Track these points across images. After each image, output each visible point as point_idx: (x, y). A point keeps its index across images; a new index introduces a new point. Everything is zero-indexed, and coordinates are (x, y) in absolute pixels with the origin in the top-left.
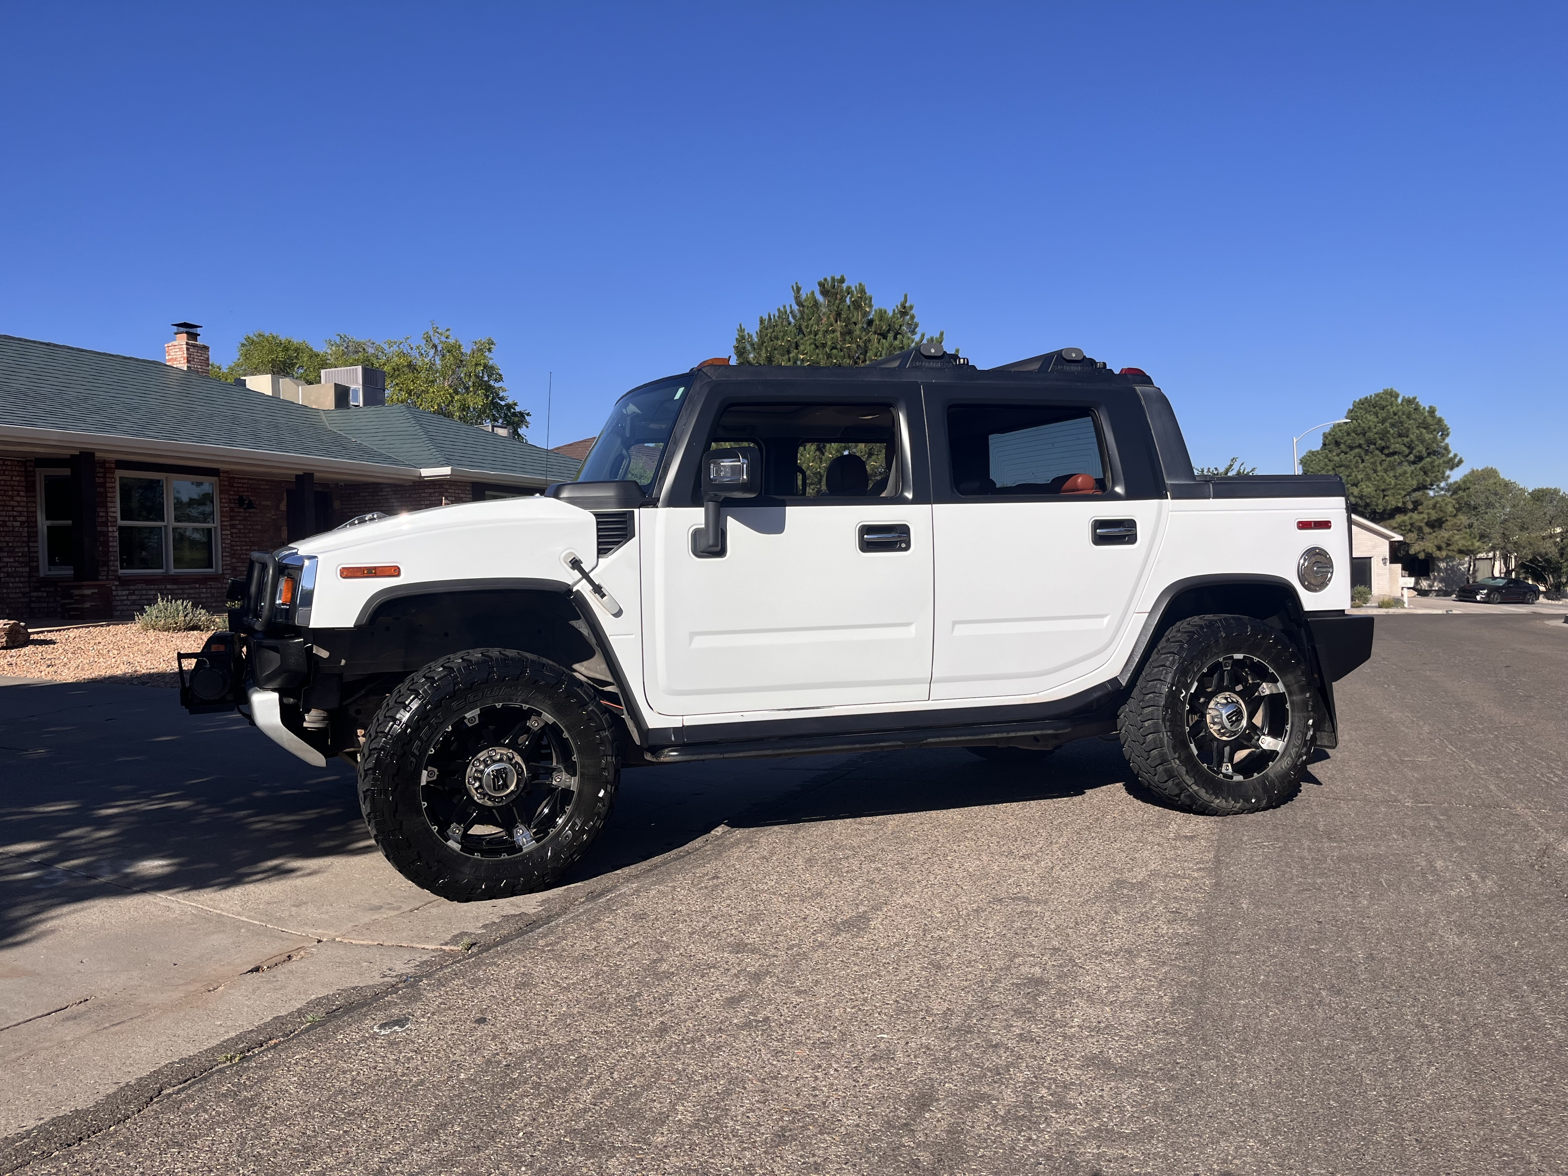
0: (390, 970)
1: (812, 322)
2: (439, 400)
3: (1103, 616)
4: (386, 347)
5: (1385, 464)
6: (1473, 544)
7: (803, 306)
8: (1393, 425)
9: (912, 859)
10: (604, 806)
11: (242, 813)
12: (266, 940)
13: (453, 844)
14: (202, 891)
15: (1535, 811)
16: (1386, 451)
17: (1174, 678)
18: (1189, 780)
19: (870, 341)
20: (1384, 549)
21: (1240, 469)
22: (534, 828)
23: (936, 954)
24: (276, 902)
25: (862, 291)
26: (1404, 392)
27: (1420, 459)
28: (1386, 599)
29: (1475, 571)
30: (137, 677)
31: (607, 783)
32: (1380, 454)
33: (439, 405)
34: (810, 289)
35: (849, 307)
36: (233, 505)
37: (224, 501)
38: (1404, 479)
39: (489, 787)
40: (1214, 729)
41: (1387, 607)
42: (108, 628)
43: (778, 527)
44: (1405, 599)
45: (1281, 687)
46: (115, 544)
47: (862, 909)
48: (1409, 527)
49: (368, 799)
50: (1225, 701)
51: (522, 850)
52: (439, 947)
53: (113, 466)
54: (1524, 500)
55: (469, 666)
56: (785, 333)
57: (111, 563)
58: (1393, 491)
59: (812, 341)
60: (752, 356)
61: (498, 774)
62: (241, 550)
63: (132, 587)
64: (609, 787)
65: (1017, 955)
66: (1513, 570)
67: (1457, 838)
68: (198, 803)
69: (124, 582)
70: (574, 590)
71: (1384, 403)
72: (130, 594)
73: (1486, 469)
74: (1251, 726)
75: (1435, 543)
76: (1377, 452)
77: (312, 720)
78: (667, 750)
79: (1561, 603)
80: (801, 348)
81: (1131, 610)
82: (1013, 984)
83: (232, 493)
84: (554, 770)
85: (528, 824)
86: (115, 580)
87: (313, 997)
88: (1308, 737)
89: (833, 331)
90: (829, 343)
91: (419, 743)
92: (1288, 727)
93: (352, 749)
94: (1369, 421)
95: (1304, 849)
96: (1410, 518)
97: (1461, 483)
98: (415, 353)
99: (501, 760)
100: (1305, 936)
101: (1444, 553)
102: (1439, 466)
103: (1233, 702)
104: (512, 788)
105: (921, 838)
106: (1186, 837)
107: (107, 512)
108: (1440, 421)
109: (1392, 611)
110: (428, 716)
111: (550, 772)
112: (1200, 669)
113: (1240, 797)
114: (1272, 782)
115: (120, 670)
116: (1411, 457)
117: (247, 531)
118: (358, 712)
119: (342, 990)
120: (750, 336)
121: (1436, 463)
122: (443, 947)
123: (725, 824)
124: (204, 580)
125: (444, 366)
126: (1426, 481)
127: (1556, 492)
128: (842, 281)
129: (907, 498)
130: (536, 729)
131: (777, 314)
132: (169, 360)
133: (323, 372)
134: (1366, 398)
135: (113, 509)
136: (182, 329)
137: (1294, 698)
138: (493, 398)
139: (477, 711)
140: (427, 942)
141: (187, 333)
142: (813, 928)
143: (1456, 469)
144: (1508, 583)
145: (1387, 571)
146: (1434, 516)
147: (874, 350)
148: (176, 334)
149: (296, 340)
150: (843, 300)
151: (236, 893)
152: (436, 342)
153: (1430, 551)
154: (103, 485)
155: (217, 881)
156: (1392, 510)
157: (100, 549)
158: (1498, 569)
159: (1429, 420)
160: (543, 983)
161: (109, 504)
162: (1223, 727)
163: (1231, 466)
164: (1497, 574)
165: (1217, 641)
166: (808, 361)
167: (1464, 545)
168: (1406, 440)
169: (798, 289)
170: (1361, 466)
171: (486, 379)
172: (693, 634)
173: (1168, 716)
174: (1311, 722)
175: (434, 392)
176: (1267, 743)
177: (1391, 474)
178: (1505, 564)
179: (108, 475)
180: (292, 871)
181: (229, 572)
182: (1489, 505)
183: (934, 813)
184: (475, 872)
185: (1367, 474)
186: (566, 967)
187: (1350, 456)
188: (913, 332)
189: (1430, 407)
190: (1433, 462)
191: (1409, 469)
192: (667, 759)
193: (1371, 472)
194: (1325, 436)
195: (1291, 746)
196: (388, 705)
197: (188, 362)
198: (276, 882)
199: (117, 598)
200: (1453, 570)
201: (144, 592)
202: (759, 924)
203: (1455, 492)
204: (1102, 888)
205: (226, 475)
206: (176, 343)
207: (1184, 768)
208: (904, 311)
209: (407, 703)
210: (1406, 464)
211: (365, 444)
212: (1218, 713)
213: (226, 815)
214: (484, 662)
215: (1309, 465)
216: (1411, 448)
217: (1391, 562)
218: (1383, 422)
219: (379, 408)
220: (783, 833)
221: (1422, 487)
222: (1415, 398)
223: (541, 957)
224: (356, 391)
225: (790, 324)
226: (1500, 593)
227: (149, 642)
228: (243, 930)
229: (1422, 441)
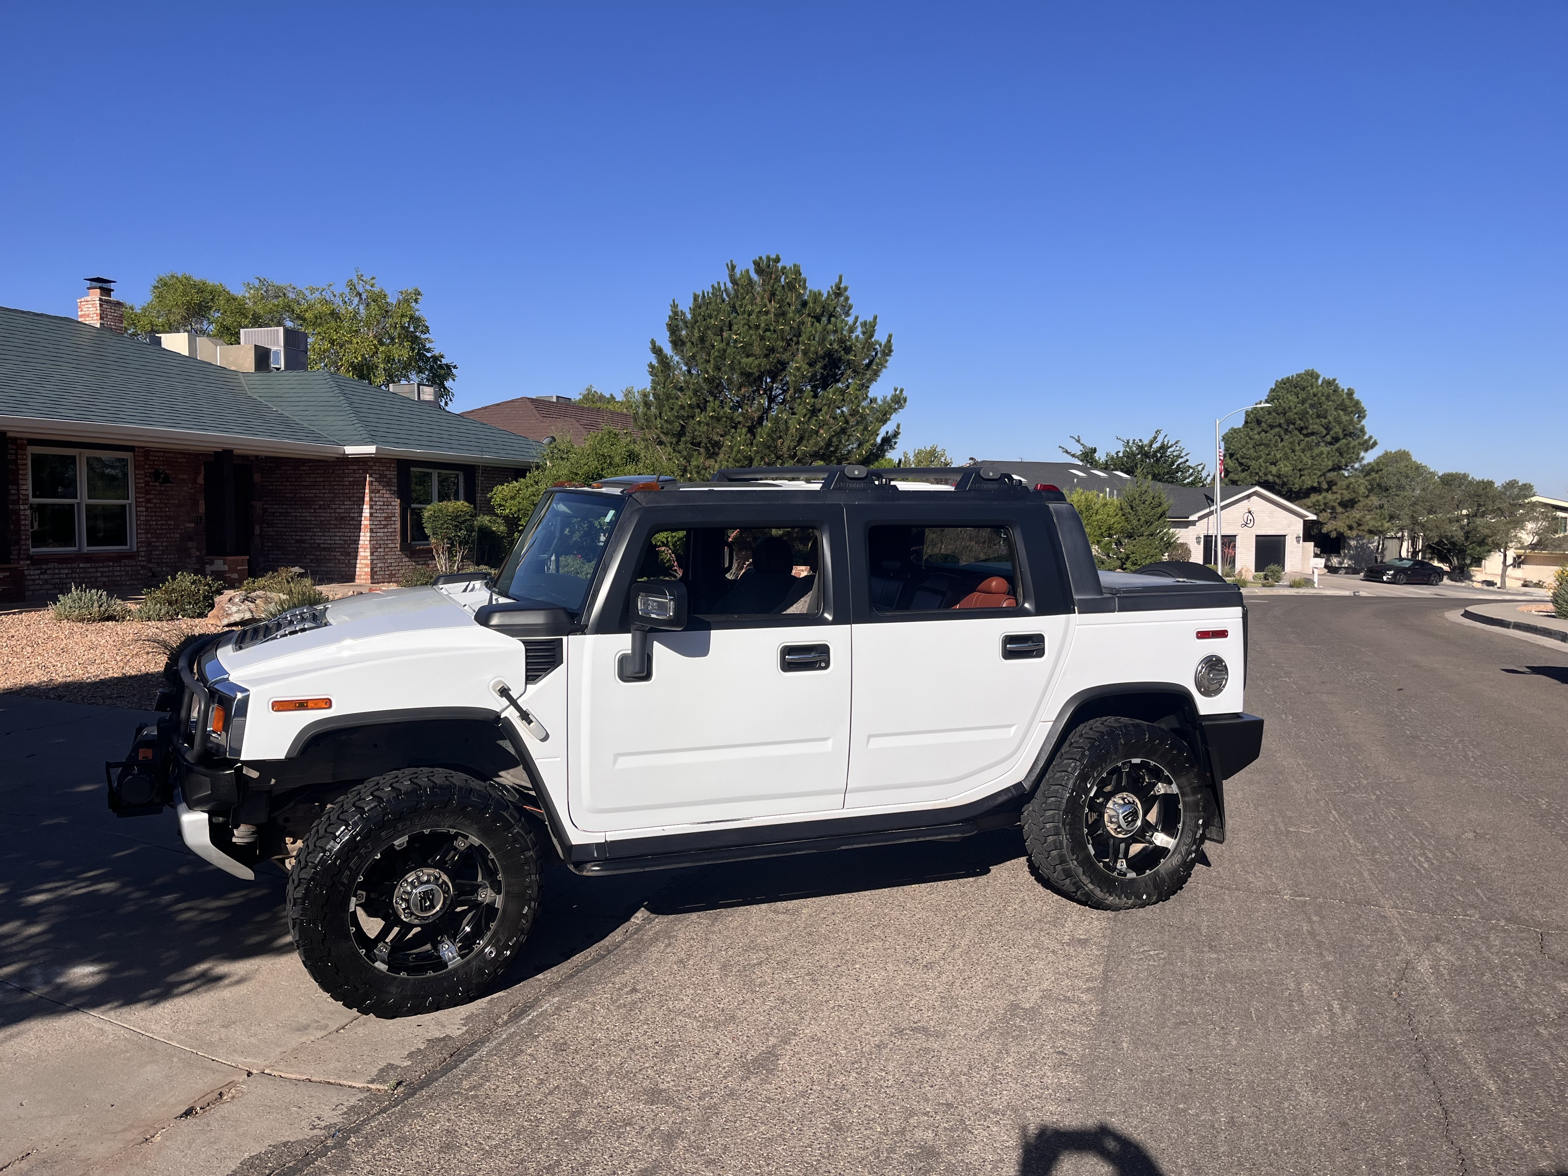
0: (319, 1118)
1: (745, 301)
2: (363, 351)
3: (1011, 726)
4: (307, 293)
5: (1303, 445)
6: (1382, 525)
7: (737, 285)
8: (1312, 406)
9: (822, 967)
10: (527, 922)
11: (168, 898)
12: (198, 1072)
13: (381, 966)
14: (133, 1007)
15: (1402, 911)
16: (1305, 432)
17: (1075, 784)
18: (1085, 880)
19: (803, 323)
20: (1297, 527)
21: (1163, 441)
22: (459, 942)
23: (837, 1110)
24: (205, 1022)
25: (798, 272)
26: (1325, 374)
27: (1336, 440)
28: (1297, 579)
29: (1383, 549)
30: (53, 688)
31: (531, 899)
32: (1299, 434)
33: (363, 355)
34: (745, 266)
35: (783, 286)
36: (148, 479)
37: (139, 476)
38: (1320, 460)
39: (415, 905)
40: (1111, 828)
41: (1298, 587)
42: (20, 617)
43: (702, 650)
44: (1316, 579)
45: (1174, 789)
46: (27, 522)
47: (772, 1041)
48: (1323, 507)
49: (297, 928)
50: (1121, 802)
51: (447, 967)
52: (366, 1085)
53: (25, 442)
54: (1434, 484)
55: (398, 796)
56: (719, 311)
57: (23, 542)
58: (1309, 471)
59: (745, 321)
60: (684, 332)
61: (426, 895)
62: (157, 524)
63: (44, 567)
64: (533, 903)
65: (912, 1113)
66: (1419, 551)
67: (1326, 949)
68: (124, 885)
69: (36, 561)
70: (502, 717)
71: (1305, 384)
72: (41, 573)
73: (1399, 451)
74: (1146, 822)
75: (1347, 523)
76: (1296, 432)
77: (241, 835)
78: (589, 865)
79: (1463, 584)
80: (735, 327)
81: (1037, 719)
82: (907, 1155)
83: (147, 466)
84: (480, 886)
85: (453, 938)
86: (28, 559)
87: (246, 1155)
88: (1198, 836)
89: (767, 313)
90: (763, 325)
91: (349, 873)
92: (1180, 826)
93: (280, 857)
94: (1289, 401)
95: (1186, 962)
96: (1325, 498)
97: (1374, 465)
98: (338, 301)
99: (428, 882)
100: (1177, 1090)
101: (1355, 533)
102: (1354, 447)
103: (1130, 803)
104: (438, 908)
105: (832, 936)
106: (1079, 940)
107: (18, 490)
108: (1357, 403)
109: (1302, 591)
110: (358, 847)
111: (475, 889)
112: (1100, 774)
113: (1132, 893)
114: (1163, 881)
115: (36, 678)
116: (1328, 438)
117: (163, 505)
118: (287, 820)
119: (274, 1146)
120: (683, 314)
121: (1352, 445)
122: (370, 1086)
123: (645, 907)
124: (119, 558)
125: (369, 316)
126: (1341, 462)
127: (1465, 476)
128: (777, 260)
129: (827, 619)
130: (462, 849)
131: (711, 291)
132: (81, 316)
133: (242, 331)
134: (1288, 378)
135: (25, 487)
136: (95, 284)
137: (1187, 799)
138: (419, 350)
139: (406, 838)
140: (353, 1078)
141: (100, 288)
142: (724, 1068)
143: (1370, 451)
144: (1413, 565)
145: (1301, 549)
146: (1347, 496)
147: (808, 334)
148: (89, 289)
149: (212, 281)
150: (778, 280)
151: (166, 1008)
152: (361, 290)
153: (1341, 530)
154: (15, 462)
155: (147, 994)
156: (1308, 489)
157: (12, 527)
158: (1405, 550)
159: (1347, 402)
160: (466, 1144)
161: (21, 482)
162: (1120, 827)
163: (1155, 438)
164: (1404, 554)
165: (1116, 748)
166: (741, 342)
167: (1374, 526)
168: (1324, 421)
169: (733, 268)
170: (1280, 445)
171: (412, 329)
172: (617, 756)
173: (1068, 820)
174: (1201, 822)
175: (357, 343)
176: (1161, 839)
177: (1308, 454)
178: (1413, 545)
179: (19, 452)
180: (219, 978)
181: (144, 549)
182: (1400, 487)
183: (845, 897)
184: (402, 990)
185: (1286, 454)
186: (488, 1121)
187: (1269, 435)
188: (847, 314)
189: (1349, 389)
190: (1348, 444)
191: (1325, 449)
192: (590, 874)
193: (1289, 451)
194: (1247, 414)
195: (1181, 844)
196: (317, 831)
197: (101, 318)
198: (204, 994)
199: (29, 578)
200: (1363, 548)
201: (57, 571)
202: (674, 1061)
203: (1368, 474)
204: (997, 1016)
205: (141, 450)
206: (89, 298)
207: (1081, 869)
208: (839, 292)
209: (337, 834)
210: (1322, 444)
211: (286, 414)
212: (1115, 814)
213: (152, 901)
214: (414, 791)
215: (1231, 442)
216: (1328, 429)
217: (1304, 541)
218: (1303, 402)
219: (301, 373)
220: (700, 923)
221: (1337, 468)
222: (1334, 380)
223: (465, 1106)
224: (277, 353)
225: (723, 301)
226: (1405, 574)
227: (63, 637)
228: (175, 1060)
229: (1339, 423)
